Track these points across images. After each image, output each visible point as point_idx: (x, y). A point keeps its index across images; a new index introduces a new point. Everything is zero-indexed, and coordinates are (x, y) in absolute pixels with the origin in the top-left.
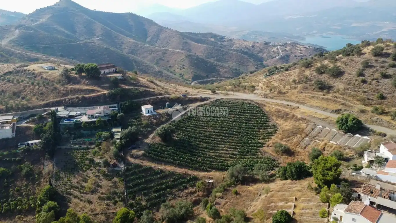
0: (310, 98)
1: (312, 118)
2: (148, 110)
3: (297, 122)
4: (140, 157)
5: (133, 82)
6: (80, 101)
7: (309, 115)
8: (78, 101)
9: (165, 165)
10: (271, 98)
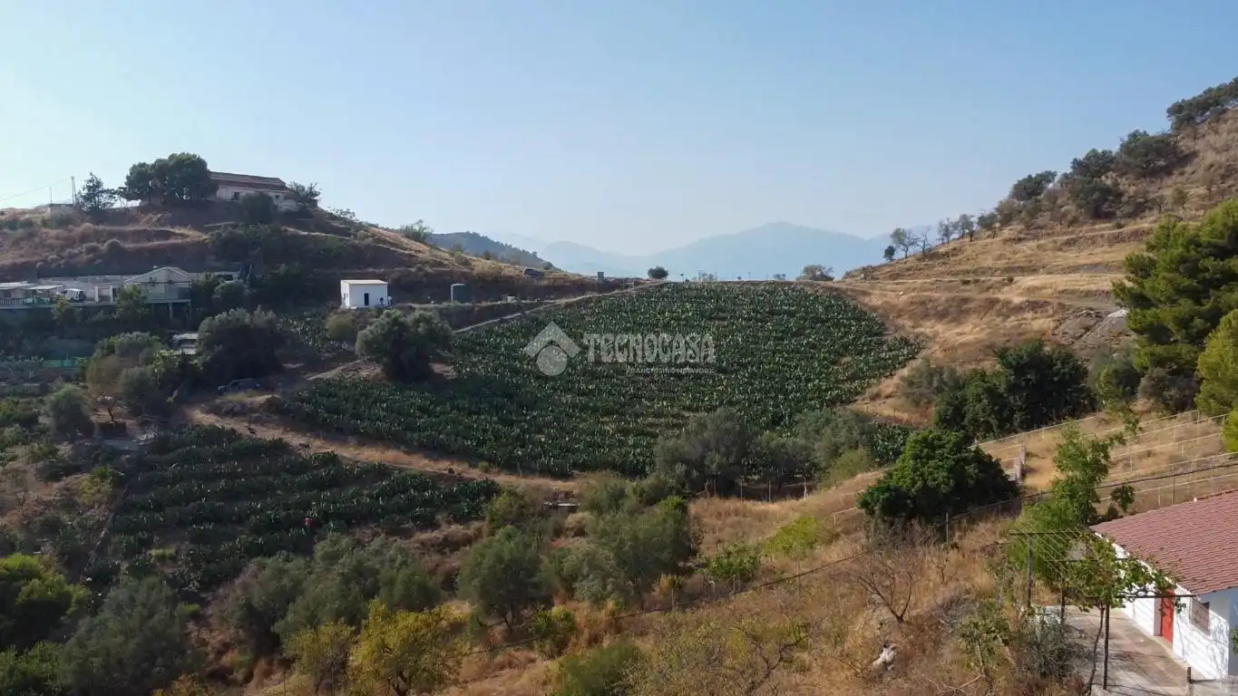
0: (1060, 249)
1: (1079, 297)
2: (367, 296)
3: (1008, 317)
4: (252, 410)
5: (336, 224)
6: (99, 261)
7: (1064, 291)
8: (92, 260)
9: (361, 444)
10: (891, 276)
